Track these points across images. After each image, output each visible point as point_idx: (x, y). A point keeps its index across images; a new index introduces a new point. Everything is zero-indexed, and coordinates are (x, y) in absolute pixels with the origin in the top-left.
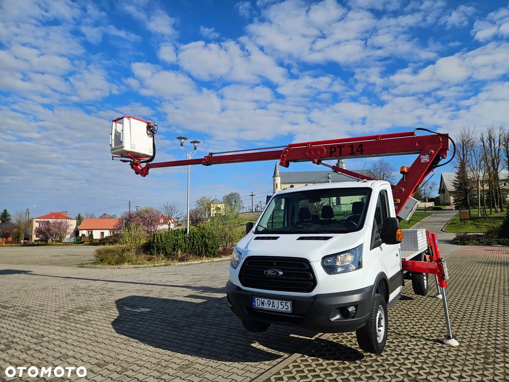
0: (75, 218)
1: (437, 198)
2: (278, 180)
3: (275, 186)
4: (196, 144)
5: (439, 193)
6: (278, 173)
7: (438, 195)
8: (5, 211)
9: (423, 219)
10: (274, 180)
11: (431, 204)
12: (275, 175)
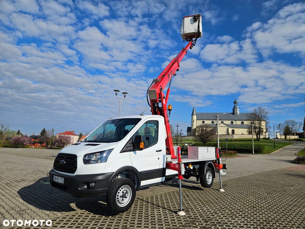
0: (78, 135)
1: (302, 133)
2: (195, 117)
3: (192, 121)
4: (125, 94)
5: (303, 130)
6: (195, 113)
7: (303, 131)
8: (44, 129)
9: (285, 146)
10: (192, 118)
11: (296, 137)
12: (193, 114)
